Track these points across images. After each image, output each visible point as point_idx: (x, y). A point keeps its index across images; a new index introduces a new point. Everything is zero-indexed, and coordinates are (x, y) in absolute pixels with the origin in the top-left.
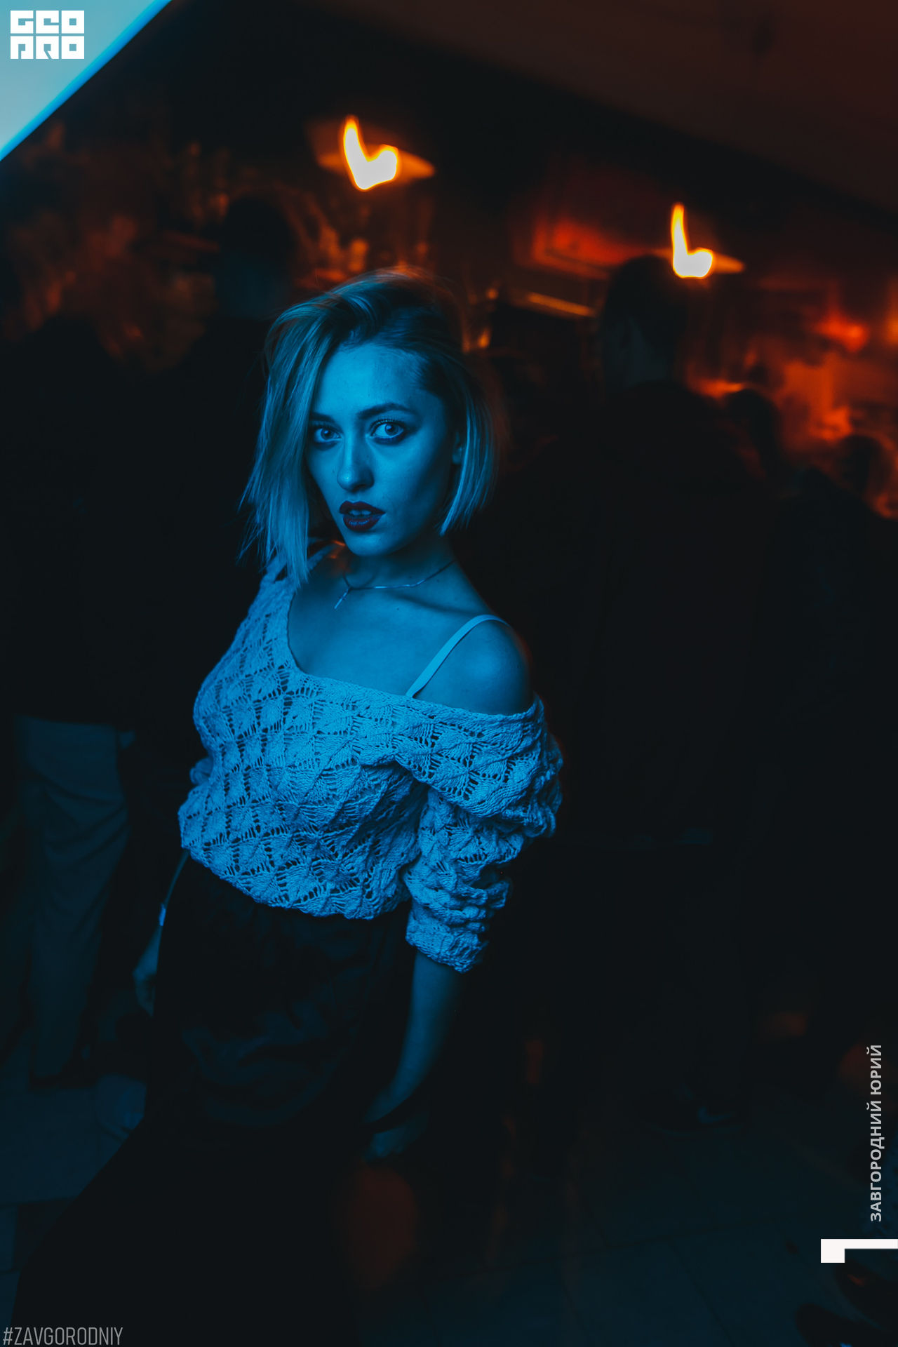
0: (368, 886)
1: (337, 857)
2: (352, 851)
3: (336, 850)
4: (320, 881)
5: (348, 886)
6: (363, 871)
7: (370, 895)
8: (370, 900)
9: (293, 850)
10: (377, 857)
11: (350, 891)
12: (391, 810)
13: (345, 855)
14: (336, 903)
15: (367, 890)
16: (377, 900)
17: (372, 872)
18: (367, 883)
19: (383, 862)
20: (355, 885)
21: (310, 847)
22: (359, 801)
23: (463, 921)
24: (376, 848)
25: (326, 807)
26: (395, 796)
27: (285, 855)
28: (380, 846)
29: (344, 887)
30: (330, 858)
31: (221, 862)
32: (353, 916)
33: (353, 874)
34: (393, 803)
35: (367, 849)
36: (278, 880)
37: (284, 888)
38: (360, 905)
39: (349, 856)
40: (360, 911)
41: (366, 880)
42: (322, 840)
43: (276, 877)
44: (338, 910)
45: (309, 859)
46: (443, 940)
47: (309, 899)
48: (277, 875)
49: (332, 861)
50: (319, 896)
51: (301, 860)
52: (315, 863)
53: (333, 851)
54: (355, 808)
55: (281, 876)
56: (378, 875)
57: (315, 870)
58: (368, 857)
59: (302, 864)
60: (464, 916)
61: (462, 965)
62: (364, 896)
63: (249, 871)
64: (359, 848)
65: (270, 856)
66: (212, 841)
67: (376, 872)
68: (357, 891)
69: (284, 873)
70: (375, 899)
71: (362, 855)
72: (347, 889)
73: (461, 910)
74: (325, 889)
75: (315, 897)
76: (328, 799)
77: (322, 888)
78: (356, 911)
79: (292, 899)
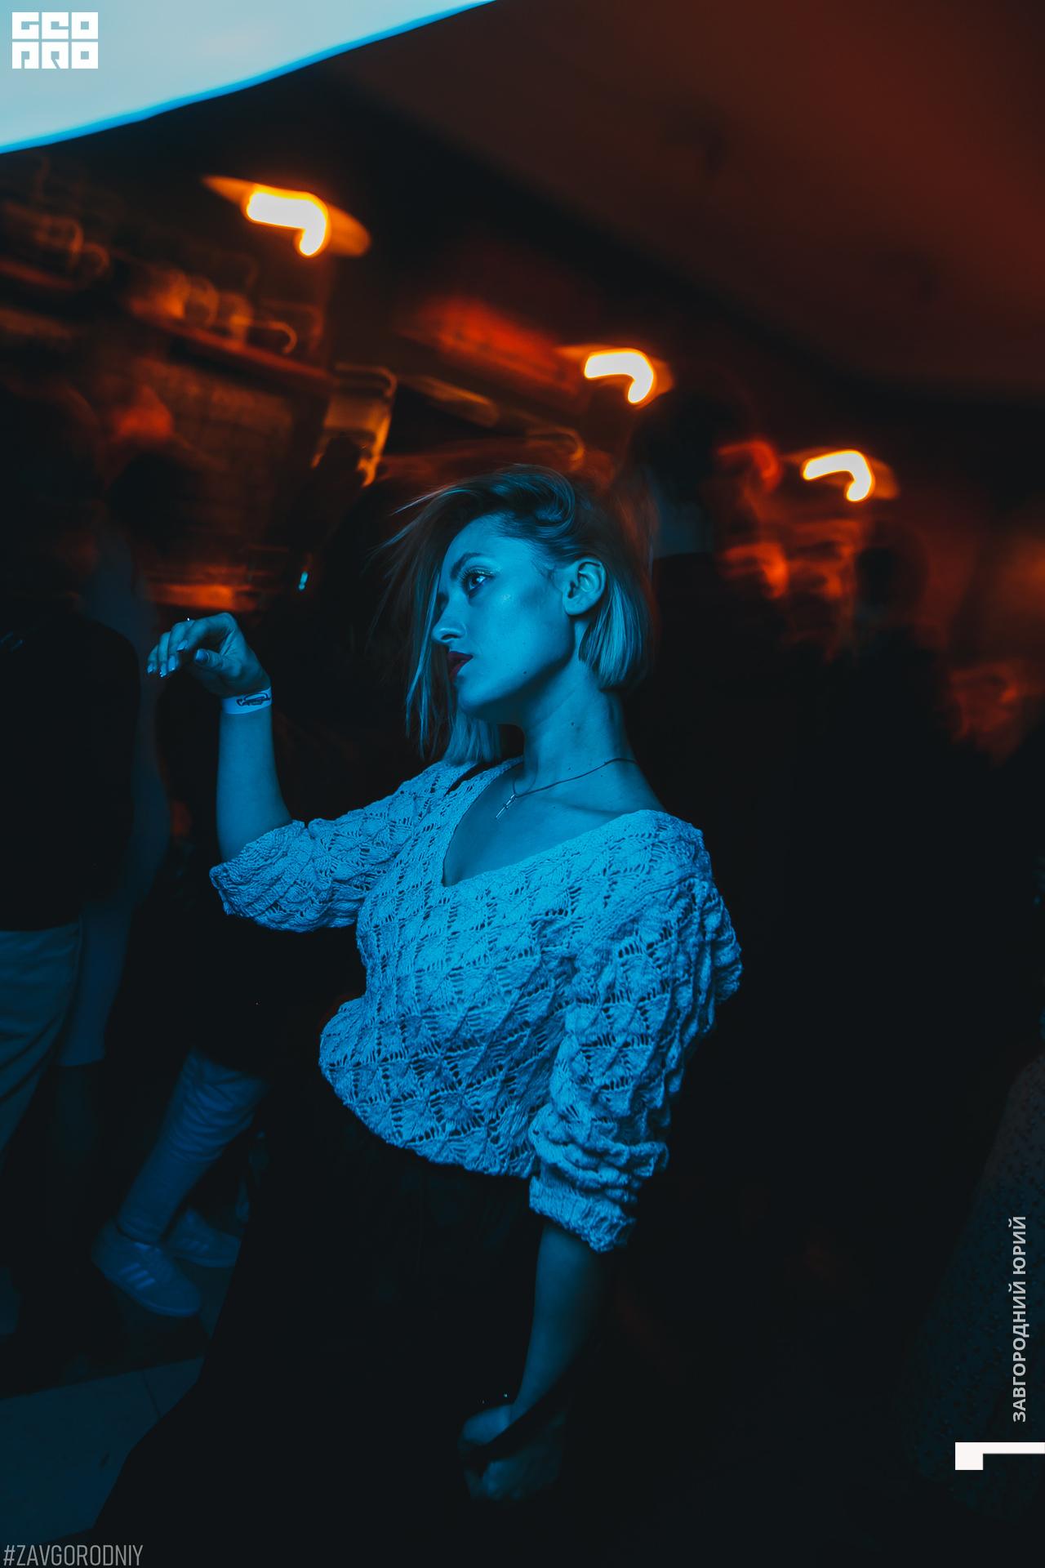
0: (495, 1129)
1: (460, 1085)
2: (479, 1082)
3: (459, 1077)
4: (439, 1120)
5: (471, 1126)
6: (490, 1110)
7: (496, 1140)
8: (496, 1146)
9: (409, 1080)
10: (511, 1097)
11: (473, 1133)
12: (525, 1036)
13: (470, 1085)
14: (455, 1149)
15: (494, 1134)
16: (504, 1148)
17: (502, 1113)
18: (492, 1125)
19: (517, 1104)
20: (479, 1126)
21: (429, 1075)
22: (485, 1010)
23: (599, 1186)
24: (510, 1086)
25: (449, 1015)
26: (528, 1014)
27: (400, 1085)
28: (515, 1084)
29: (466, 1127)
30: (452, 1087)
31: (343, 1085)
32: (474, 1166)
33: (477, 1111)
34: (526, 1023)
35: (498, 1084)
36: (393, 1113)
37: (399, 1123)
38: (483, 1152)
39: (475, 1087)
40: (483, 1160)
41: (492, 1121)
42: (446, 1062)
43: (390, 1110)
44: (457, 1158)
45: (427, 1092)
46: (574, 1206)
47: (425, 1140)
48: (393, 1107)
49: (455, 1091)
50: (436, 1137)
51: (417, 1093)
52: (434, 1097)
53: (456, 1077)
54: (480, 1018)
55: (398, 1109)
56: (510, 1119)
57: (433, 1106)
58: (499, 1093)
59: (419, 1098)
60: (600, 1180)
61: (600, 1240)
62: (489, 1140)
63: (367, 1099)
64: (488, 1080)
65: (387, 1084)
66: (336, 1063)
67: (507, 1115)
68: (480, 1132)
69: (401, 1106)
70: (502, 1146)
71: (491, 1090)
72: (469, 1129)
73: (597, 1172)
74: (444, 1131)
75: (432, 1138)
76: (452, 1003)
77: (440, 1129)
78: (478, 1159)
79: (406, 1137)
